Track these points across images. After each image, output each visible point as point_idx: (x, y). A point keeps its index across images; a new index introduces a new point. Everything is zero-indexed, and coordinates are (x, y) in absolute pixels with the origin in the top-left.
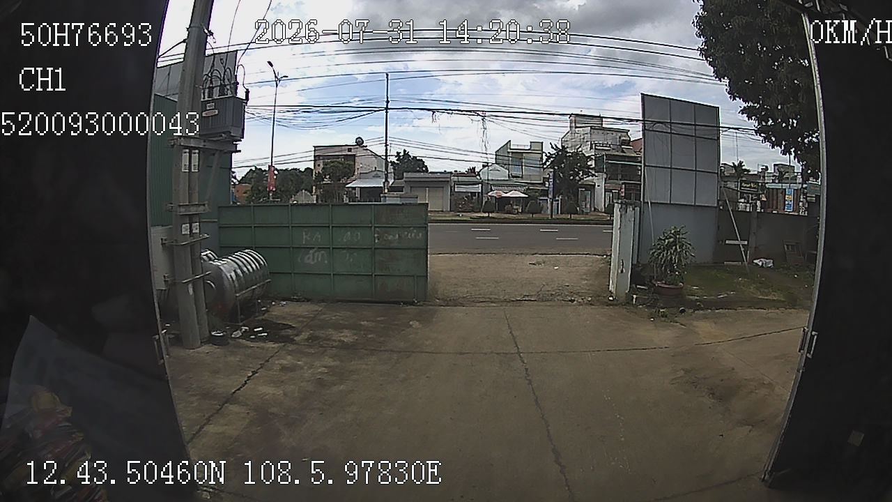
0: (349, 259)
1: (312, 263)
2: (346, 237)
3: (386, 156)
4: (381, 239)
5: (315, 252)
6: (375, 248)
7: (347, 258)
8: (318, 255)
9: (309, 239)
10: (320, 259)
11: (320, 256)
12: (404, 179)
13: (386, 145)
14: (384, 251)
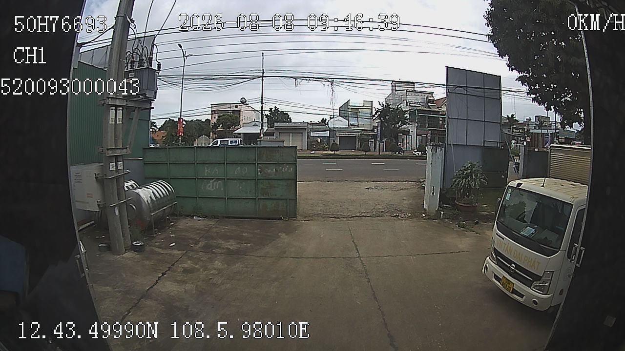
0: (239, 187)
1: (212, 190)
2: (237, 171)
3: (262, 111)
4: (262, 173)
5: (214, 182)
6: (258, 179)
7: (238, 186)
8: (216, 184)
9: (209, 172)
10: (217, 187)
11: (218, 185)
12: (275, 128)
13: (262, 103)
14: (264, 181)
